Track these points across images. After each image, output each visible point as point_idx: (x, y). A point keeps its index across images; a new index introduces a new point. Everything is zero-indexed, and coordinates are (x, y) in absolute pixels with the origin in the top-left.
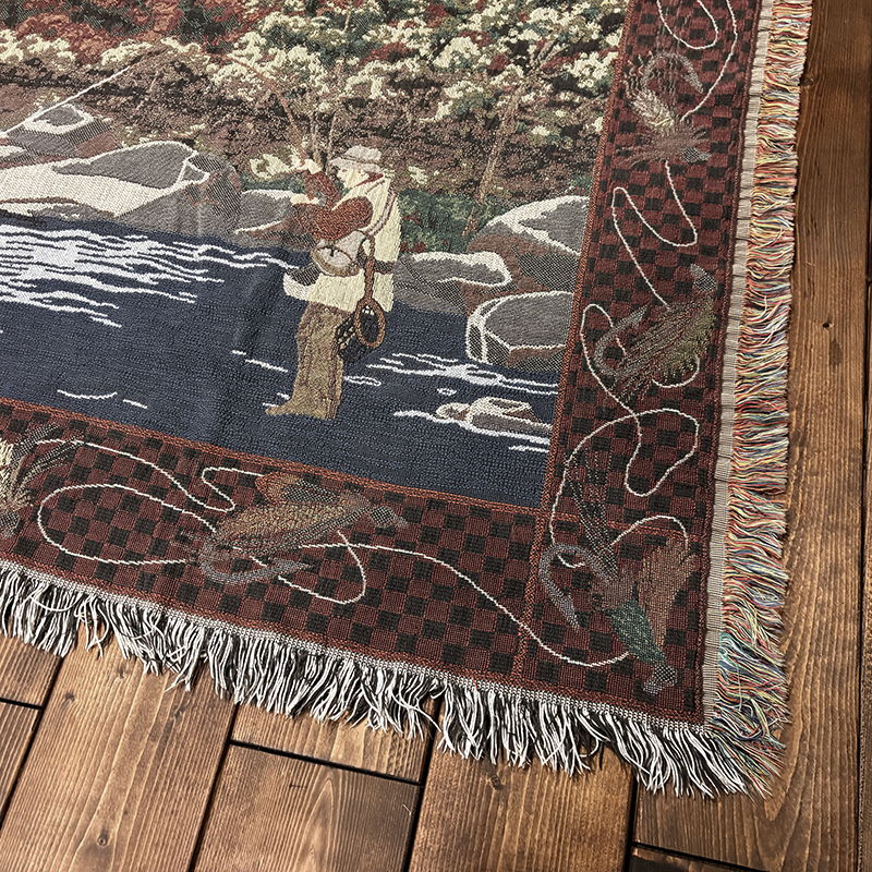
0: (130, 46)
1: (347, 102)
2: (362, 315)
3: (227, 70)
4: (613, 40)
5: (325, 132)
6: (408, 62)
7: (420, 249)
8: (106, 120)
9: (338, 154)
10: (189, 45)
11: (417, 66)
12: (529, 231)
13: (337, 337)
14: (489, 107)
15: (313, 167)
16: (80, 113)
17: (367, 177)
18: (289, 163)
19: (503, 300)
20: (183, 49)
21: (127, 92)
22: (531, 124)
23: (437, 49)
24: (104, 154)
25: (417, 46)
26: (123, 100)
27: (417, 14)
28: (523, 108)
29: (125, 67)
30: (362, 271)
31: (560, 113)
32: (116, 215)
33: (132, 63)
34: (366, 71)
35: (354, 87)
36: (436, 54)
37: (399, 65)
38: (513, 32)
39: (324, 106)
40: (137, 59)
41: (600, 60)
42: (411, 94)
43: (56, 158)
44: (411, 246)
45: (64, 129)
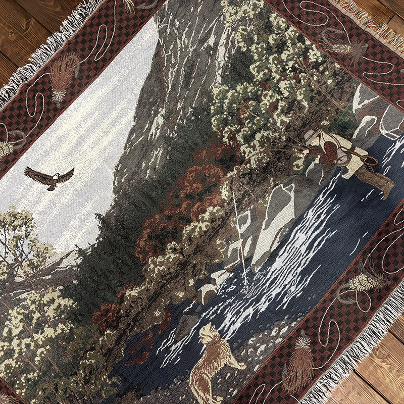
0: (223, 188)
1: (286, 130)
2: (366, 161)
3: (252, 161)
4: (308, 43)
5: (294, 142)
6: (280, 104)
7: (352, 135)
8: (252, 207)
9: (305, 142)
10: (234, 169)
11: (283, 102)
12: (363, 104)
13: (370, 171)
14: (312, 91)
15: (306, 152)
16: (244, 214)
17: (318, 138)
18: (300, 158)
19: (381, 122)
20: (235, 172)
21: (244, 196)
22: (325, 83)
23: (280, 93)
24: (266, 213)
25: (275, 98)
26: (246, 199)
27: (262, 92)
28: (318, 82)
29: (232, 193)
30: (352, 155)
31: (327, 73)
32: (294, 217)
33: (232, 190)
34: (276, 118)
35: (281, 125)
36: (282, 94)
37: (280, 108)
38: (287, 67)
39: (284, 138)
40: (231, 188)
41: (313, 51)
42: (293, 110)
43: (260, 228)
44: (349, 137)
45: (249, 221)
